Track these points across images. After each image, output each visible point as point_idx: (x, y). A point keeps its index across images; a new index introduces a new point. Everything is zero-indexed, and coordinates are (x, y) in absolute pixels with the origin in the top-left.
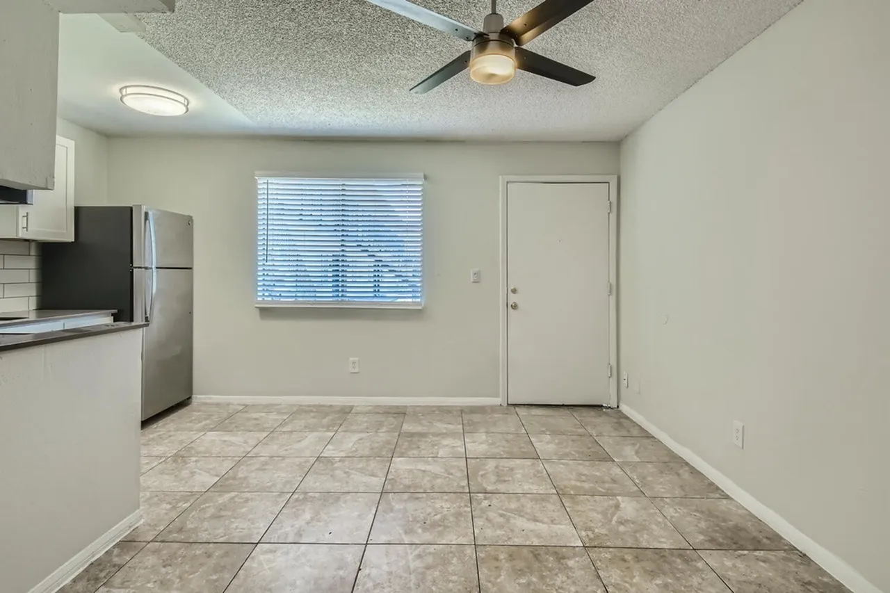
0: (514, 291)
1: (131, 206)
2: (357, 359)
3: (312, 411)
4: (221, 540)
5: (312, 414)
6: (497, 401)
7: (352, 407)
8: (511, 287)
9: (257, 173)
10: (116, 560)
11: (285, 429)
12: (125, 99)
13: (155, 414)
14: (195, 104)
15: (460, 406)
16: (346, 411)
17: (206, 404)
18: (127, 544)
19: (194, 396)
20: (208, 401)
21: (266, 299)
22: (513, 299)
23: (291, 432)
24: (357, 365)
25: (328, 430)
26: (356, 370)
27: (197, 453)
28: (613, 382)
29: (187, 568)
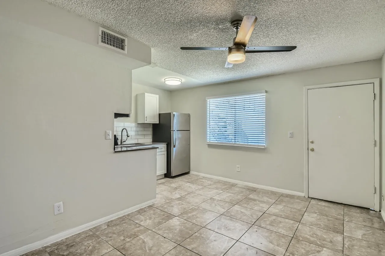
0: (312, 142)
1: (170, 112)
2: (239, 166)
3: (222, 183)
4: (169, 212)
5: (221, 184)
6: (302, 194)
7: (237, 184)
8: (310, 140)
9: (207, 98)
10: (145, 210)
11: (209, 187)
12: (166, 82)
13: (178, 174)
14: (183, 80)
15: (282, 193)
16: (234, 185)
17: (194, 175)
18: (150, 207)
19: (190, 171)
20: (194, 173)
21: (211, 141)
22: (311, 146)
23: (210, 188)
24: (239, 168)
25: (222, 190)
26: (239, 171)
27: (181, 188)
28: (377, 196)
29: (157, 216)
